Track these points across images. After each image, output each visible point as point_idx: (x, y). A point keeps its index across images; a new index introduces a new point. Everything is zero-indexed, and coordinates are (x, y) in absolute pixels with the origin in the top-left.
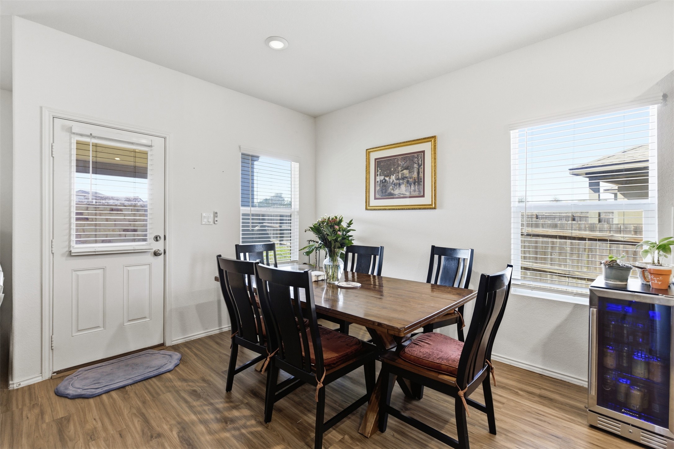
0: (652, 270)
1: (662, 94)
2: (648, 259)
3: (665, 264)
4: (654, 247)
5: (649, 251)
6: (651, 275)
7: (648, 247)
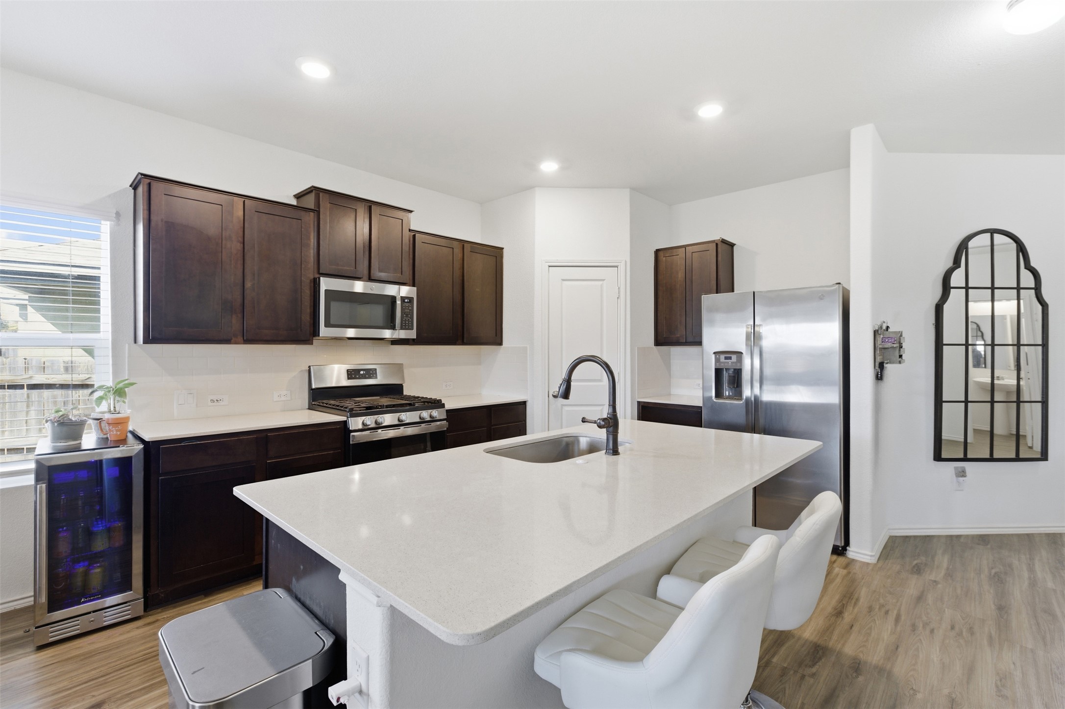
0: (110, 420)
1: (115, 212)
2: (104, 407)
3: (122, 411)
4: (109, 391)
5: (105, 396)
6: (109, 426)
7: (103, 392)
